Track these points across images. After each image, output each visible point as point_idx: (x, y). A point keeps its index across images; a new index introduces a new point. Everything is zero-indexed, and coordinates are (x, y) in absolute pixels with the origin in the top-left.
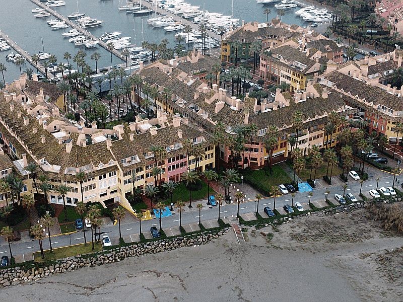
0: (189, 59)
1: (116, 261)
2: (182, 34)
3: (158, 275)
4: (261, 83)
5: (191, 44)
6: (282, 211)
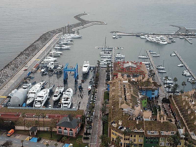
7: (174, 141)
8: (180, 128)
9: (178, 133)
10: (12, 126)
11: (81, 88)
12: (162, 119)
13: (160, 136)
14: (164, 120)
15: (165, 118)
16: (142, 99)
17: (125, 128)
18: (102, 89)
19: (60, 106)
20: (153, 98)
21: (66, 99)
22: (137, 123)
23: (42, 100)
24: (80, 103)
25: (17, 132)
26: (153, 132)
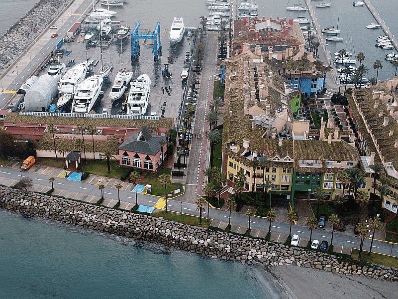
7: (351, 181)
8: (365, 155)
9: (360, 165)
10: (30, 149)
11: (167, 74)
12: (330, 136)
13: (325, 169)
14: (333, 138)
15: (336, 134)
16: (290, 96)
17: (255, 155)
18: (209, 77)
19: (126, 110)
20: (312, 94)
21: (136, 96)
22: (280, 144)
23: (88, 98)
24: (165, 104)
25: (41, 162)
26: (310, 162)
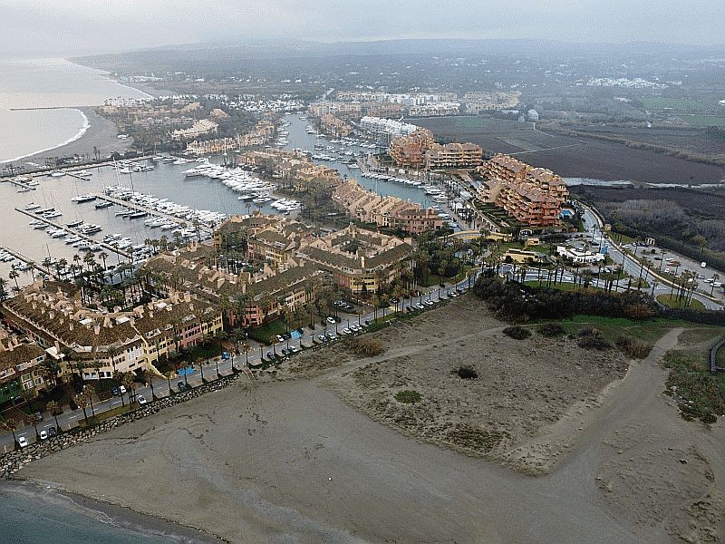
0: (189, 249)
1: (153, 413)
2: (177, 230)
3: (190, 417)
4: (251, 262)
5: (186, 238)
6: (281, 354)
12: (10, 344)
13: (19, 373)
14: (14, 345)
